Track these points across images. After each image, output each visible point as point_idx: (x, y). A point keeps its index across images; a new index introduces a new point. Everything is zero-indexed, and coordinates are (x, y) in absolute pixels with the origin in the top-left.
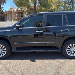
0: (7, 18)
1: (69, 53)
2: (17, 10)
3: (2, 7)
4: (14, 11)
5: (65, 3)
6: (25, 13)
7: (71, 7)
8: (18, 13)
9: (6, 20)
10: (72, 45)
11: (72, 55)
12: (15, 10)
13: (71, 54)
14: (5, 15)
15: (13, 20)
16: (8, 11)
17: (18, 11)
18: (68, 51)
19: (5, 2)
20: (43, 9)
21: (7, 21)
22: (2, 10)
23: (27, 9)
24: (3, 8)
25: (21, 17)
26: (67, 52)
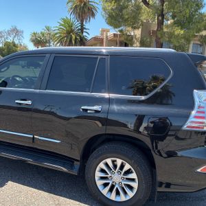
2: (115, 35)
3: (85, 28)
4: (107, 37)
17: (115, 39)
19: (93, 15)
20: (176, 33)
22: (85, 34)
24: (87, 31)
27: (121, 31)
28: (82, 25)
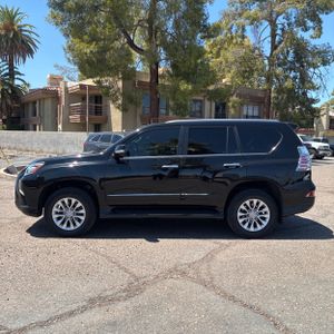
0: (35, 115)
1: (244, 223)
2: (82, 87)
4: (66, 89)
5: (271, 65)
6: (114, 102)
7: (295, 78)
8: (84, 99)
9: (31, 127)
10: (251, 203)
11: (252, 229)
12: (73, 85)
13: (249, 226)
14: (28, 103)
15: (60, 127)
16: (45, 91)
17: (83, 92)
18: (241, 217)
21: (35, 130)
22: (17, 82)
23: (120, 84)
24: (22, 77)
25: (96, 113)
26: (241, 221)
27: (98, 82)
28: (11, 67)
